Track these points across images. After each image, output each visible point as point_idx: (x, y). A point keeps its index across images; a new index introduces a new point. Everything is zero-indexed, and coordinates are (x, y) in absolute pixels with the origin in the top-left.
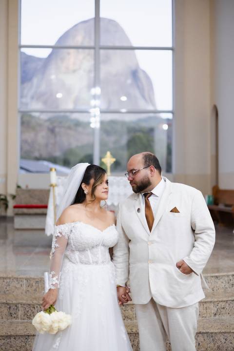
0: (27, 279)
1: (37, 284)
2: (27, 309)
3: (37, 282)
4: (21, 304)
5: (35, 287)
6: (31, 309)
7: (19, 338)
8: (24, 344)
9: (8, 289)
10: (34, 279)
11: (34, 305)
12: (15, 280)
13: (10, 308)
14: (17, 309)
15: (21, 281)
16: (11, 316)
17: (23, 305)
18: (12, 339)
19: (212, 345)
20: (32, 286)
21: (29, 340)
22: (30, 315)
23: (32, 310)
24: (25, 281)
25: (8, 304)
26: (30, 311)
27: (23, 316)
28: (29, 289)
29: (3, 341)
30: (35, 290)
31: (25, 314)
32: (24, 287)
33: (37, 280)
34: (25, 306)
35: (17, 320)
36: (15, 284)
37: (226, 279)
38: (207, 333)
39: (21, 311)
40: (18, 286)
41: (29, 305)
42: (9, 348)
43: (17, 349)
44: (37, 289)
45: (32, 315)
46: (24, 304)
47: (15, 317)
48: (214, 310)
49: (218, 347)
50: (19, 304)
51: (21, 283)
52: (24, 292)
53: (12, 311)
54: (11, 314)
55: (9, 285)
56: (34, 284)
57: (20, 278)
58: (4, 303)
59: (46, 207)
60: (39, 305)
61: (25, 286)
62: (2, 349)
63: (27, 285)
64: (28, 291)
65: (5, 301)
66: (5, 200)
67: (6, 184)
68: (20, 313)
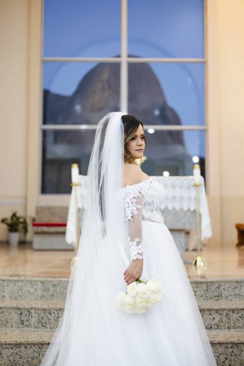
0: (42, 282)
1: (54, 288)
2: (42, 316)
3: (54, 285)
4: (35, 309)
5: (52, 292)
6: (47, 315)
7: (31, 347)
8: (36, 355)
9: (20, 294)
10: (51, 282)
11: (49, 310)
12: (28, 283)
13: (21, 314)
14: (29, 316)
15: (36, 284)
16: (23, 324)
17: (36, 311)
18: (23, 348)
20: (49, 290)
21: (43, 350)
22: (45, 323)
23: (47, 317)
24: (40, 285)
25: (18, 309)
26: (45, 317)
27: (36, 324)
28: (45, 294)
29: (11, 351)
30: (52, 295)
31: (39, 322)
32: (39, 292)
33: (55, 283)
34: (39, 312)
35: (29, 329)
36: (28, 288)
39: (35, 317)
40: (32, 290)
41: (44, 310)
42: (18, 359)
43: (28, 361)
44: (55, 294)
45: (48, 322)
46: (38, 310)
47: (27, 325)
50: (32, 308)
51: (35, 287)
52: (39, 298)
53: (24, 319)
54: (22, 321)
55: (21, 290)
56: (51, 288)
57: (35, 281)
58: (13, 308)
59: (65, 225)
60: (56, 310)
61: (40, 290)
62: (9, 360)
63: (43, 289)
64: (44, 296)
65: (15, 306)
66: (25, 223)
67: (25, 206)
68: (33, 320)
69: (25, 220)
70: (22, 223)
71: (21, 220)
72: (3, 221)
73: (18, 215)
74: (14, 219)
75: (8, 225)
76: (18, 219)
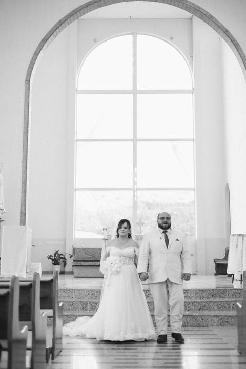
0: (92, 290)
2: (93, 305)
3: (97, 292)
5: (96, 295)
9: (81, 296)
10: (96, 290)
11: (96, 302)
12: (84, 291)
13: (83, 304)
14: (87, 305)
15: (88, 291)
17: (90, 303)
19: (195, 323)
23: (95, 305)
24: (90, 291)
25: (82, 302)
28: (93, 296)
30: (96, 297)
31: (91, 308)
32: (90, 295)
35: (87, 311)
37: (209, 292)
38: (192, 316)
40: (86, 294)
44: (98, 296)
47: (85, 310)
48: (199, 307)
49: (198, 324)
50: (88, 302)
51: (88, 293)
52: (90, 298)
53: (84, 306)
54: (83, 308)
55: (81, 294)
58: (79, 302)
63: (92, 294)
65: (80, 300)
66: (64, 259)
67: (65, 245)
68: (89, 307)
69: (64, 256)
70: (62, 258)
71: (61, 256)
72: (50, 258)
73: (59, 253)
74: (57, 255)
75: (53, 260)
76: (59, 255)
